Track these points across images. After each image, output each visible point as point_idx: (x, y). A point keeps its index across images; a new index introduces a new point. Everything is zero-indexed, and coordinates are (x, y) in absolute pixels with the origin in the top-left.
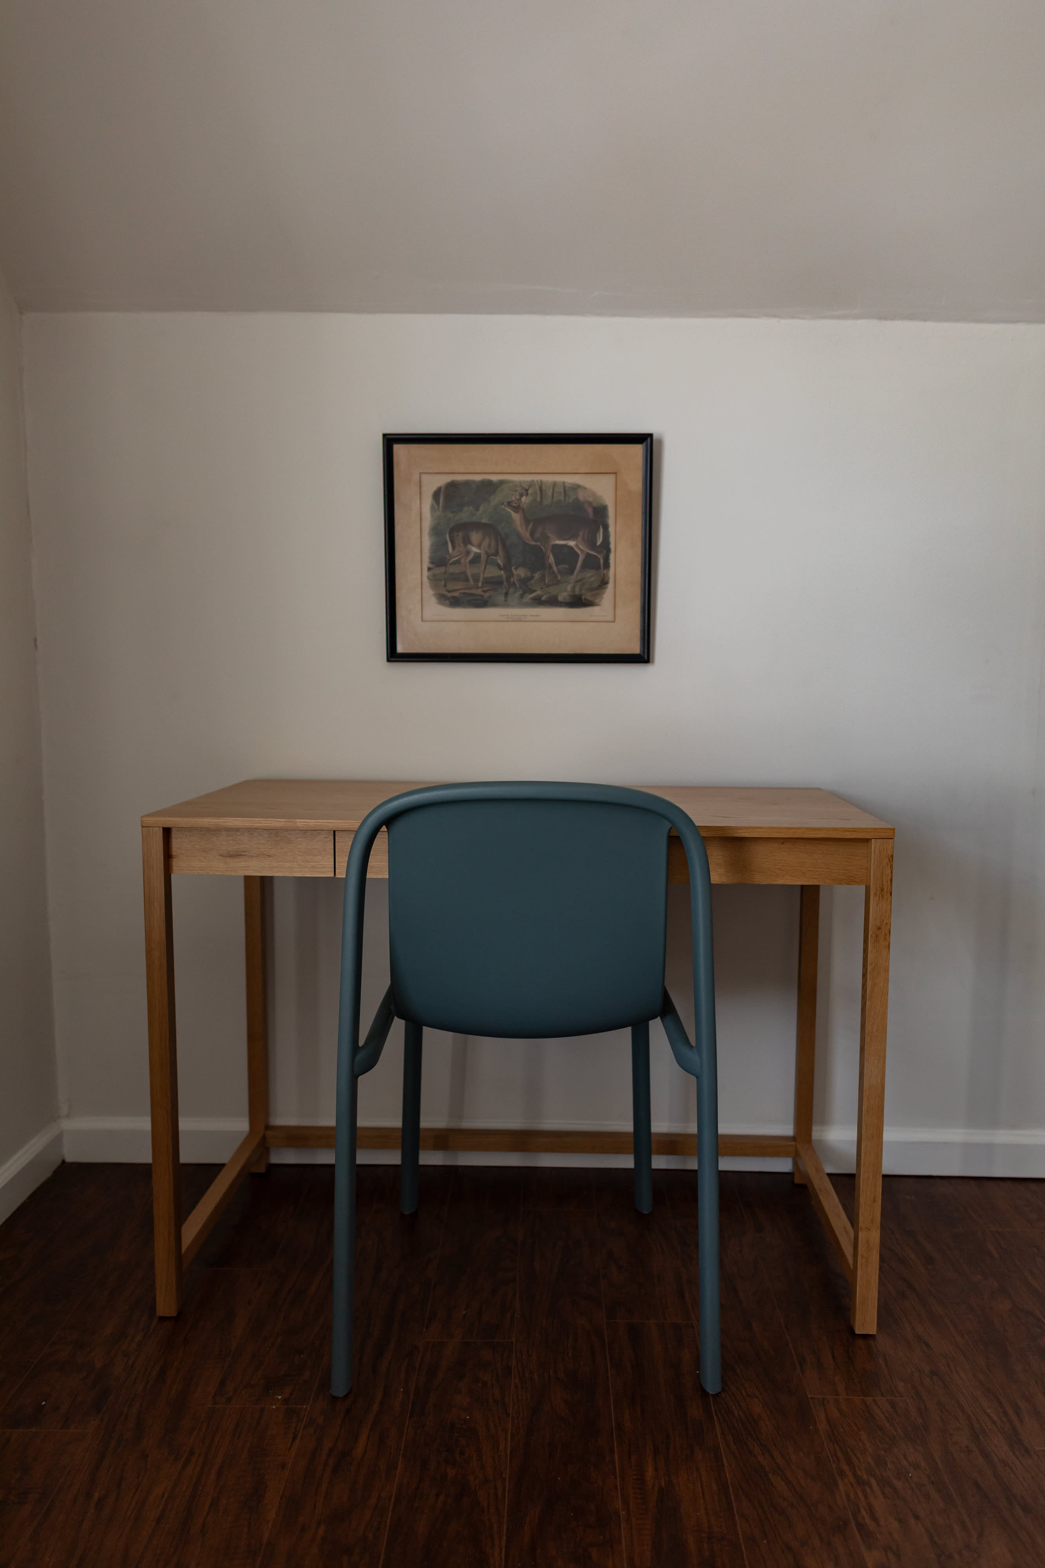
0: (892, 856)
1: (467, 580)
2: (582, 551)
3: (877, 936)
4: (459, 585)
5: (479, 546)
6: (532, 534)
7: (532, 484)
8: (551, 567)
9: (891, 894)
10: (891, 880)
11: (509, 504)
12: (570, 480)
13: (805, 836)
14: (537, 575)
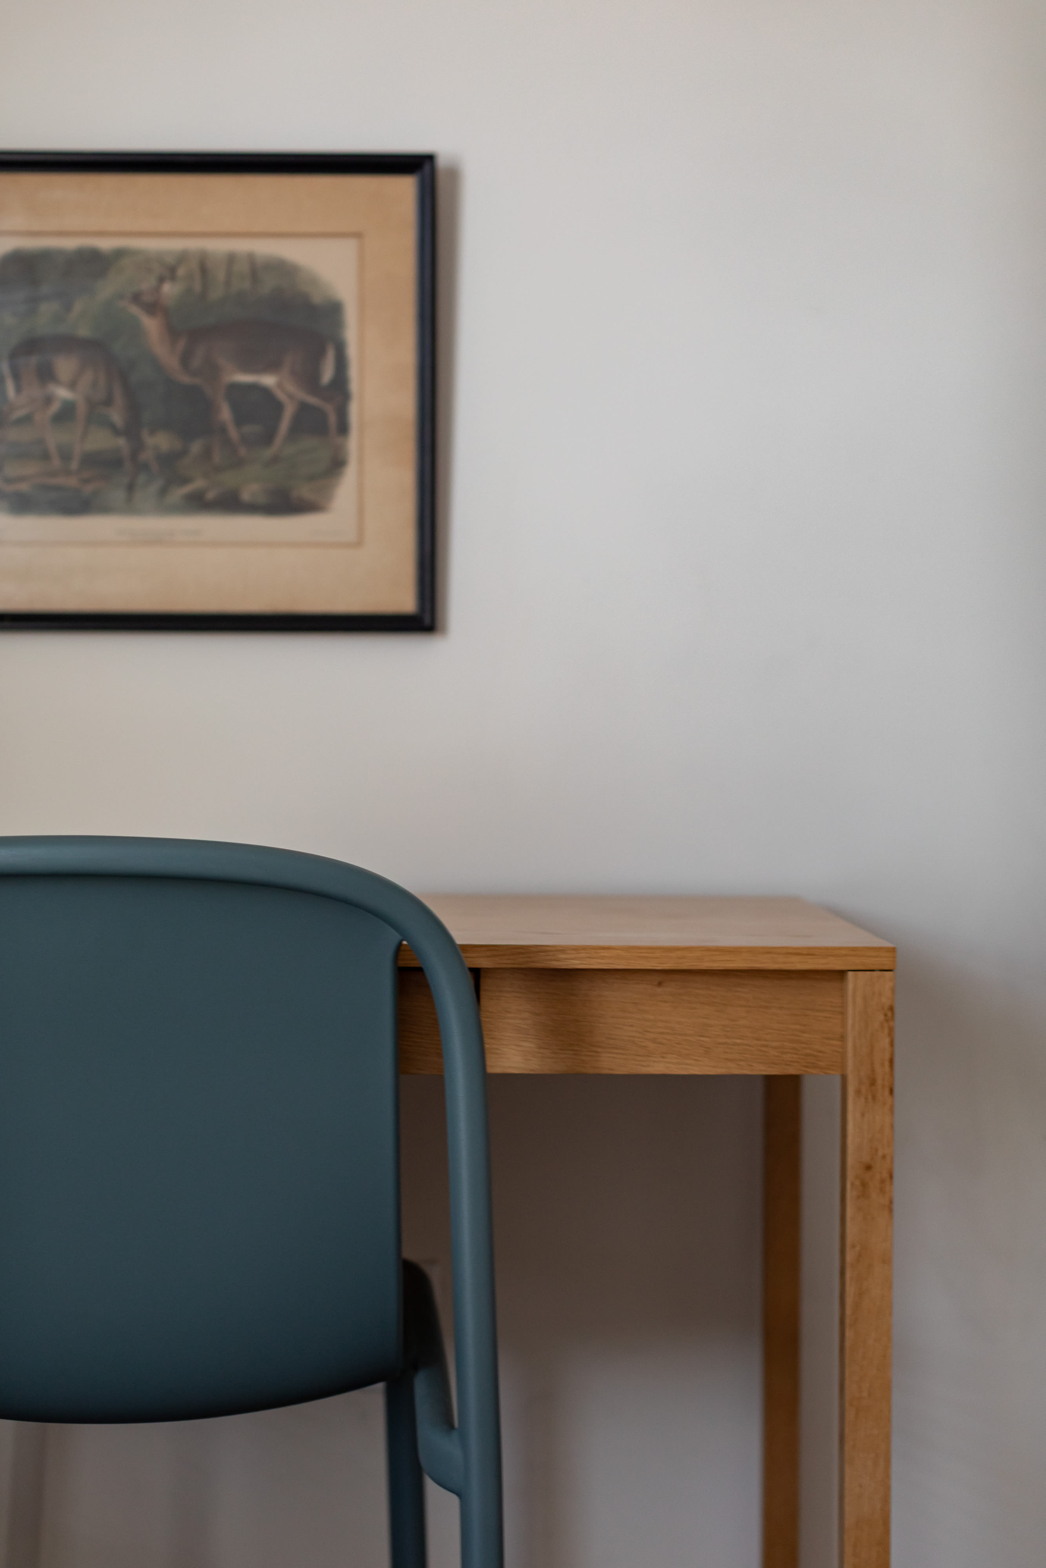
0: (891, 1008)
1: (45, 456)
2: (291, 397)
3: (864, 1185)
4: (31, 469)
5: (72, 385)
6: (185, 360)
7: (183, 257)
8: (223, 430)
9: (891, 1091)
10: (891, 1061)
11: (136, 298)
12: (265, 248)
13: (704, 965)
14: (196, 447)
